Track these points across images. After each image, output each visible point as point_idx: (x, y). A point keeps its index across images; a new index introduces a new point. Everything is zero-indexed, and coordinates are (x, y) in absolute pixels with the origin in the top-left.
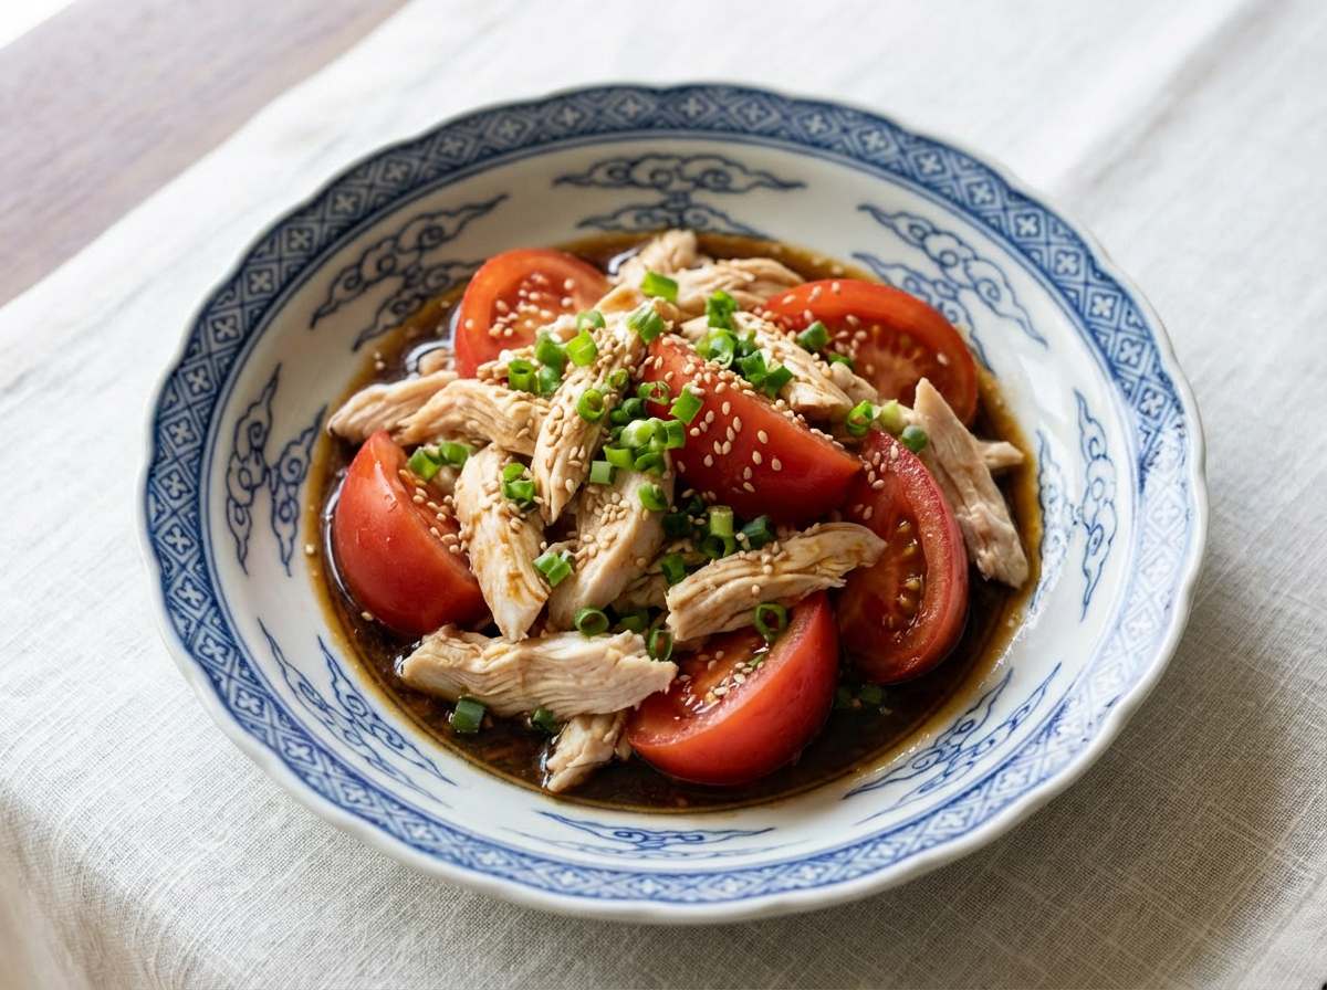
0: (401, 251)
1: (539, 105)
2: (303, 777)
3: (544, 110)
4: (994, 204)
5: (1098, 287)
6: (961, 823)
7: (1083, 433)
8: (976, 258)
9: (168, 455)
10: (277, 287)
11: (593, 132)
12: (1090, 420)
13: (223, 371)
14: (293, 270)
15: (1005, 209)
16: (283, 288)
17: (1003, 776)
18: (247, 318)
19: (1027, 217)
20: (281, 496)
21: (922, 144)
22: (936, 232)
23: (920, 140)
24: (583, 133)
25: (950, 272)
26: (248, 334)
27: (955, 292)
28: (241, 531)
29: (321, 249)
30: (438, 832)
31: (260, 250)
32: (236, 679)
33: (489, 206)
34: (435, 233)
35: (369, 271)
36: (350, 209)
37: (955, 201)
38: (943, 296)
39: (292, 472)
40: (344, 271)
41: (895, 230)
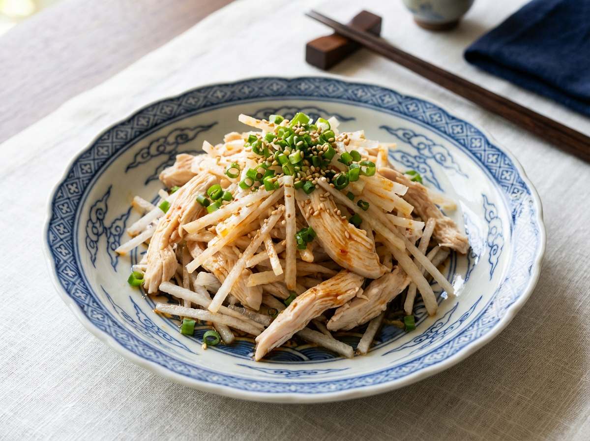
0: (169, 144)
1: (233, 85)
2: (124, 345)
3: (235, 87)
4: (443, 122)
5: (490, 151)
6: (441, 357)
7: (486, 210)
8: (434, 144)
9: (59, 216)
10: (110, 153)
11: (257, 97)
12: (489, 204)
13: (85, 185)
14: (118, 147)
15: (447, 123)
16: (113, 154)
17: (459, 338)
18: (96, 165)
19: (457, 126)
20: (112, 240)
21: (409, 99)
22: (416, 135)
23: (407, 98)
24: (253, 97)
25: (422, 152)
26: (96, 172)
27: (425, 160)
28: (93, 251)
29: (131, 140)
30: (190, 368)
31: (103, 138)
32: (91, 307)
33: (210, 127)
34: (184, 137)
35: (153, 150)
36: (145, 124)
37: (424, 122)
38: (419, 162)
39: (117, 231)
40: (142, 150)
41: (396, 135)
